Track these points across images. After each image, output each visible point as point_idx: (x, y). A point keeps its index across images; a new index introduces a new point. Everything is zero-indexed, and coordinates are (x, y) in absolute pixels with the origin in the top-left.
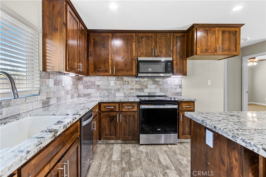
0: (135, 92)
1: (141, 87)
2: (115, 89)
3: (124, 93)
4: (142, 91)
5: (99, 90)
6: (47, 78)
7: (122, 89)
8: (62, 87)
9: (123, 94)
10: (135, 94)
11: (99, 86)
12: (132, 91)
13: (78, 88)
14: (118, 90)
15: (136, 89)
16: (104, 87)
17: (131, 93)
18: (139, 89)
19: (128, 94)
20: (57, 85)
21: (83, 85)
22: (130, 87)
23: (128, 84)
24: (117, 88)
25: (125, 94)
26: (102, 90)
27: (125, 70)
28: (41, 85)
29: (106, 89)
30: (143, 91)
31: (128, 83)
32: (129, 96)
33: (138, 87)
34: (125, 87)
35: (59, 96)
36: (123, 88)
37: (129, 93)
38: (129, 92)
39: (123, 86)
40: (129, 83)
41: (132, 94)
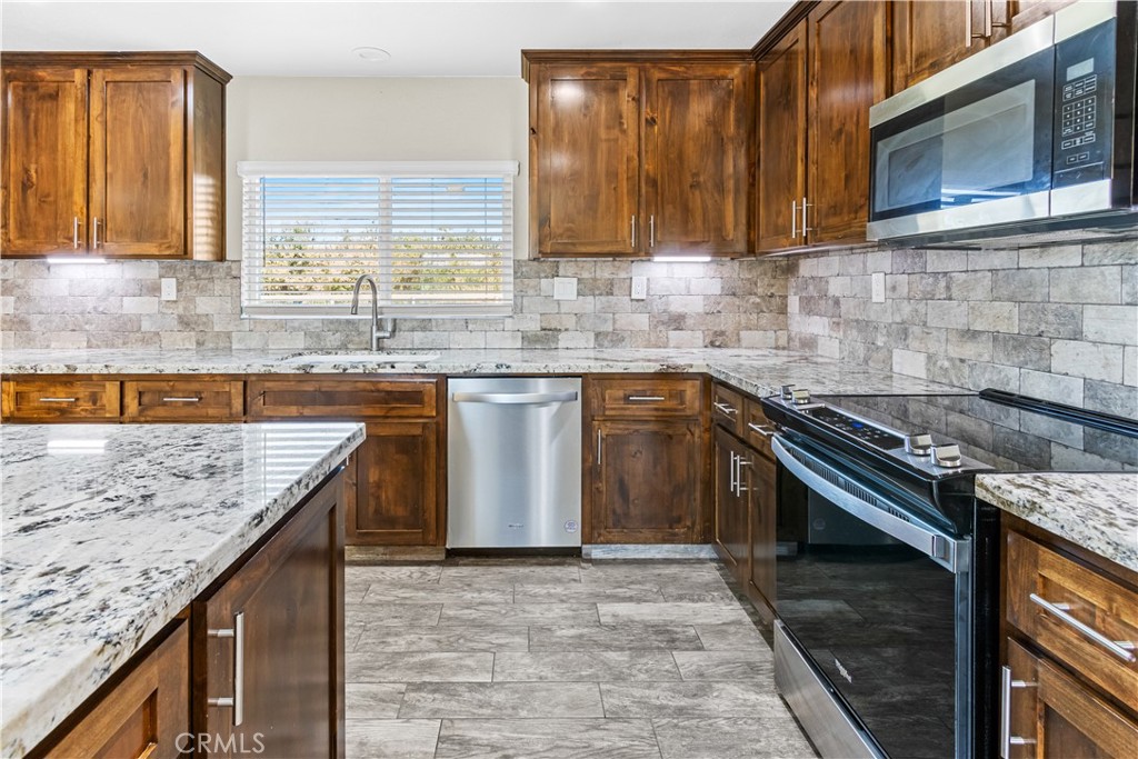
0: (986, 357)
1: (1026, 325)
2: (890, 325)
3: (929, 357)
4: (1035, 357)
5: (838, 324)
6: (546, 277)
7: (916, 330)
8: (632, 300)
9: (922, 358)
10: (987, 376)
11: (837, 302)
12: (969, 350)
13: (789, 310)
14: (902, 333)
15: (995, 337)
16: (852, 310)
17: (962, 361)
18: (1013, 337)
19: (947, 364)
20: (601, 295)
21: (797, 298)
22: (958, 315)
23: (950, 299)
24: (898, 320)
25: (935, 364)
26: (847, 322)
27: (845, 210)
28: (520, 294)
29: (857, 321)
30: (1044, 364)
31: (948, 288)
32: (955, 383)
33: (1007, 317)
34: (932, 312)
35: (611, 329)
36: (925, 324)
37: (951, 360)
38: (955, 352)
39: (921, 307)
40: (955, 292)
41: (972, 367)
